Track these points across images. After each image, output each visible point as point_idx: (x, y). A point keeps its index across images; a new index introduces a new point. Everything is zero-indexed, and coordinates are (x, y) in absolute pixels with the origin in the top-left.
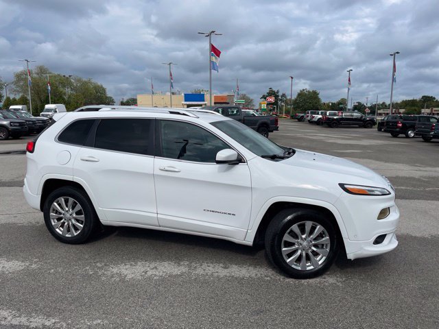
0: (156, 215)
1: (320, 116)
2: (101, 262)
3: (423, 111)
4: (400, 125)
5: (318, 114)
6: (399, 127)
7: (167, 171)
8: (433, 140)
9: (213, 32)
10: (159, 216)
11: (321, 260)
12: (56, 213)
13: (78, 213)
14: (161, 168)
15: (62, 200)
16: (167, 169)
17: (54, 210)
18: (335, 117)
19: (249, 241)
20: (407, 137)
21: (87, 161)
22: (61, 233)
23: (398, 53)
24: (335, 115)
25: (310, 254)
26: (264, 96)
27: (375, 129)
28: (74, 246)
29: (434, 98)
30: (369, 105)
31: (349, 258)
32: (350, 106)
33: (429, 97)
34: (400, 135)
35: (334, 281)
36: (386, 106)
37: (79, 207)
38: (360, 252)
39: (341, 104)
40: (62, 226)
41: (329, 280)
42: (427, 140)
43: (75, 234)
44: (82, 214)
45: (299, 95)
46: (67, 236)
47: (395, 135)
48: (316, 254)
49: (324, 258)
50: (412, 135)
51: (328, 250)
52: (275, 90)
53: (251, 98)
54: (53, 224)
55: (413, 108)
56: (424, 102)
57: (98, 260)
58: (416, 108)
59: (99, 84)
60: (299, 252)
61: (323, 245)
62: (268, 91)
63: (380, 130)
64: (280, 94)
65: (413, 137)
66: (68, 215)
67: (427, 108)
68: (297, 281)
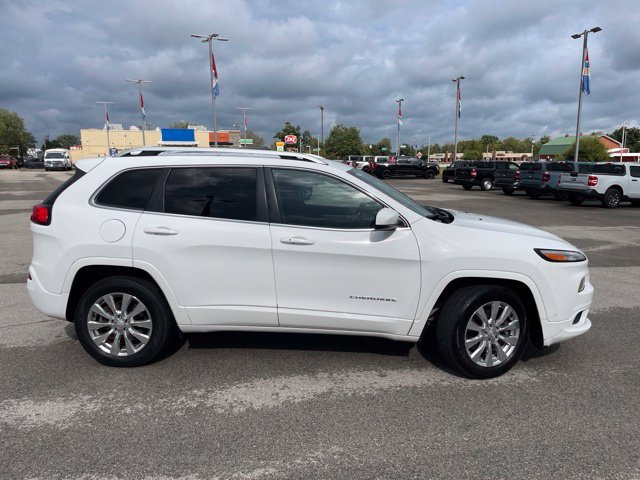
0: (275, 310)
1: (367, 163)
2: (198, 388)
3: (485, 155)
4: (475, 174)
5: (362, 160)
6: (472, 177)
7: (293, 243)
8: (515, 192)
9: (215, 36)
10: (280, 311)
11: (508, 351)
12: (97, 320)
13: (140, 317)
14: (285, 240)
15: (109, 298)
16: (293, 241)
17: (93, 316)
18: (387, 165)
19: (416, 335)
20: (483, 189)
21: (156, 234)
22: (108, 351)
23: (462, 78)
24: (385, 161)
25: (497, 344)
26: (278, 134)
27: (439, 179)
28: (134, 370)
29: (497, 139)
30: (419, 148)
31: (545, 344)
32: (395, 149)
33: (490, 137)
34: (474, 187)
35: (527, 377)
36: (439, 149)
37: (141, 307)
38: (558, 336)
39: (384, 146)
40: (110, 340)
41: (521, 375)
42: (508, 192)
43: (136, 351)
44: (147, 318)
45: (333, 133)
46: (120, 354)
47: (468, 187)
48: (502, 343)
49: (513, 348)
50: (489, 186)
51: (517, 336)
52: (294, 125)
53: (260, 137)
54: (94, 338)
55: (473, 152)
56: (485, 143)
57: (190, 385)
58: (476, 151)
59: (11, 112)
60: (484, 342)
61: (510, 331)
62: (284, 126)
63: (445, 181)
64: (302, 131)
65: (490, 189)
66: (121, 322)
67: (490, 151)
68: (484, 382)
